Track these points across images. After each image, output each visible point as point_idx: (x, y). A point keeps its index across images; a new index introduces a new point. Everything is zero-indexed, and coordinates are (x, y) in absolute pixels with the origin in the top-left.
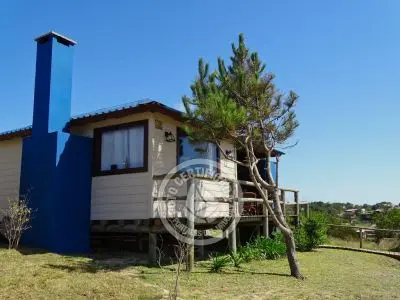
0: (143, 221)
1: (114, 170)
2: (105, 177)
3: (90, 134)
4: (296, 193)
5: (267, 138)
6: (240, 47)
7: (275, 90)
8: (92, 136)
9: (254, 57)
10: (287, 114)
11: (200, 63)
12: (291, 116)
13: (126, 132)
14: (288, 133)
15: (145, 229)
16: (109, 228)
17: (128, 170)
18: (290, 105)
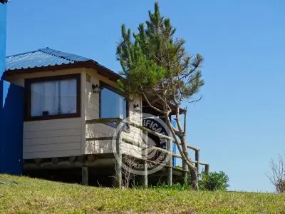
0: (77, 157)
1: (46, 116)
2: (37, 122)
3: (22, 84)
4: (197, 152)
5: (176, 93)
6: (156, 15)
7: (184, 52)
8: (23, 86)
9: (167, 23)
10: (194, 74)
11: (123, 28)
12: (198, 75)
13: (57, 83)
14: (194, 90)
15: (78, 164)
16: (42, 165)
17: (60, 116)
18: (196, 66)
